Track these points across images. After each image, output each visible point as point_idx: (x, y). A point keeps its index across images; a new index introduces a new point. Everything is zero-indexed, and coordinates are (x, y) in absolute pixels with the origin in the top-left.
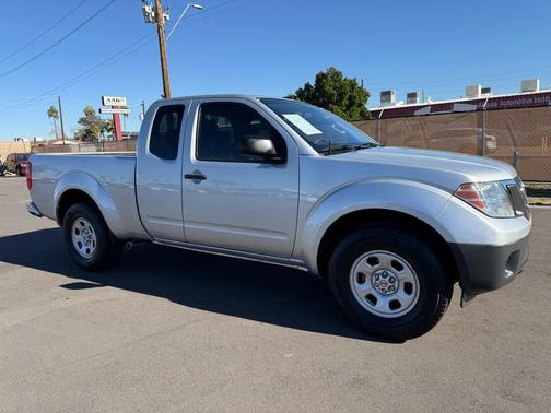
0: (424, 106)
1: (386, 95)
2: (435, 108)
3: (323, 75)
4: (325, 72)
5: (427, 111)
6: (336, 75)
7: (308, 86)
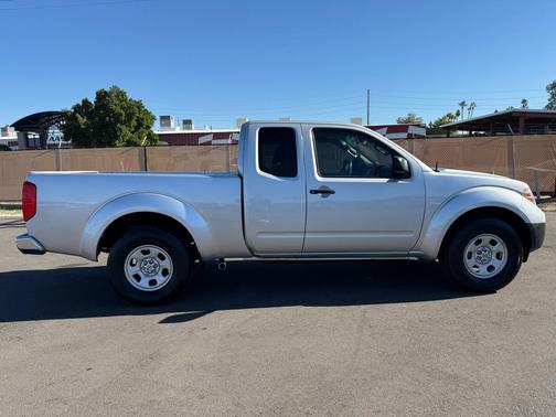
0: (207, 134)
1: (166, 119)
2: (217, 136)
3: (105, 92)
4: (107, 89)
5: (210, 138)
6: (121, 95)
7: (86, 102)
